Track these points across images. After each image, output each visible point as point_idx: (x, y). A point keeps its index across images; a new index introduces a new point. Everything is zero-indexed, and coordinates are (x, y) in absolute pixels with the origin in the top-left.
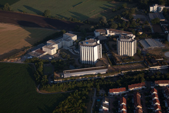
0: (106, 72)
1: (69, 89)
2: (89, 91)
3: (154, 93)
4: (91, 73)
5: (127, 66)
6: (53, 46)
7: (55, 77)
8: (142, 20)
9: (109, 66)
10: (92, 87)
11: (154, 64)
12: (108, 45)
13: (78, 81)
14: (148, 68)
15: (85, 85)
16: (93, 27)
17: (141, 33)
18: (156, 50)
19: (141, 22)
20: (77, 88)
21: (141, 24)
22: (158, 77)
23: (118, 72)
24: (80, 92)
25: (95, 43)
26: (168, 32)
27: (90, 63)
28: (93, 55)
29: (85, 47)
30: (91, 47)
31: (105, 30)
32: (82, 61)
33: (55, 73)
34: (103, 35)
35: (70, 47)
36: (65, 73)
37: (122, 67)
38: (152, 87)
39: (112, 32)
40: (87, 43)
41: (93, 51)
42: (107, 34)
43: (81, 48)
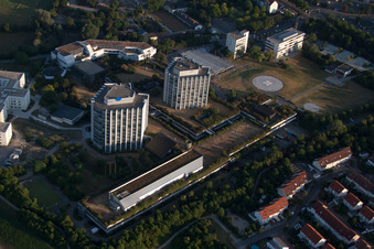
0: (204, 167)
1: (161, 240)
5: (225, 137)
10: (204, 215)
11: (271, 117)
16: (37, 42)
24: (199, 241)
26: (200, 27)
27: (128, 147)
28: (140, 125)
29: (120, 110)
30: (136, 109)
31: (79, 44)
32: (108, 147)
33: (85, 202)
34: (78, 59)
35: (29, 108)
36: (120, 198)
37: (217, 141)
38: (317, 176)
39: (98, 49)
40: (118, 99)
41: (141, 116)
42: (88, 55)
43: (109, 115)
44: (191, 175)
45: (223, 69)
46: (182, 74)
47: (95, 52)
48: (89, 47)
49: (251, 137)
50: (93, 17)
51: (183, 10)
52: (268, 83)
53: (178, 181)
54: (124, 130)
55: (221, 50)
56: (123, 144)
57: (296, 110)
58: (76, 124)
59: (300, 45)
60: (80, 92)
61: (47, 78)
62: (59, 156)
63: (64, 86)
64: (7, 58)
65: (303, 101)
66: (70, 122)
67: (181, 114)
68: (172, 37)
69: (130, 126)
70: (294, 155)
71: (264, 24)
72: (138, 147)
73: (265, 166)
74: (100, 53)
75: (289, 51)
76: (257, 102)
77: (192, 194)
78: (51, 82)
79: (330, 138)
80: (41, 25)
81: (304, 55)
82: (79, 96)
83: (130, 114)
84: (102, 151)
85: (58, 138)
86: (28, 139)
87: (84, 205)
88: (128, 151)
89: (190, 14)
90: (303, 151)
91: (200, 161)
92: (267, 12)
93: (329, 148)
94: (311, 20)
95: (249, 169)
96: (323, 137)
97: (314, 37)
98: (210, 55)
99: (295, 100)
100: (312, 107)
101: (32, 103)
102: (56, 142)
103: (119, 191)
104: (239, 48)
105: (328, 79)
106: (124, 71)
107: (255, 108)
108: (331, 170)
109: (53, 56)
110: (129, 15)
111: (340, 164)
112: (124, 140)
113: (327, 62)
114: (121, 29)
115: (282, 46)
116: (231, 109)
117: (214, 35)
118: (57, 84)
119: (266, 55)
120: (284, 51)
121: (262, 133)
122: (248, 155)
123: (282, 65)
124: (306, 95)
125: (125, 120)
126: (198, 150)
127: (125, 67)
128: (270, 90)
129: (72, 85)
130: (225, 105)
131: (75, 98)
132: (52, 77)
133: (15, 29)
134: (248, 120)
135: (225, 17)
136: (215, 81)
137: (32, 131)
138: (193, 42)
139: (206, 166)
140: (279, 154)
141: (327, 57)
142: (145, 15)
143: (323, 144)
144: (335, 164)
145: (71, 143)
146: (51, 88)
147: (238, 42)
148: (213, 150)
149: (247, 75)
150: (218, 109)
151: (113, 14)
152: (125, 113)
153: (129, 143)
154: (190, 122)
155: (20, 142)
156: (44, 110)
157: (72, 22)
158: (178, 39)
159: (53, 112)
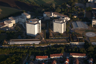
0: (39, 44)
1: (10, 53)
2: (23, 56)
3: (67, 62)
4: (29, 43)
5: (55, 40)
6: (12, 21)
7: (3, 43)
8: (80, 7)
9: (43, 39)
10: (26, 53)
11: (75, 40)
12: (49, 24)
13: (18, 48)
14: (69, 43)
15: (22, 51)
16: (44, 10)
17: (75, 17)
18: (81, 30)
19: (79, 9)
20: (16, 53)
21: (79, 11)
22: (74, 50)
23: (48, 44)
24: (16, 56)
25: (36, 22)
27: (32, 35)
28: (34, 30)
29: (29, 24)
31: (51, 12)
32: (27, 34)
33: (5, 40)
36: (11, 42)
37: (52, 40)
40: (31, 21)
43: (26, 24)
45: (83, 28)
52: (91, 34)
74: (56, 16)
86: (15, 28)
90: (70, 50)
91: (39, 42)
99: (92, 40)
128: (89, 36)
136: (76, 30)
143: (79, 51)
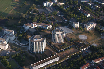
16: (20, 22)
19: (45, 14)
26: (67, 20)
27: (39, 53)
28: (43, 47)
29: (37, 42)
30: (41, 42)
31: (31, 24)
32: (34, 52)
33: (24, 67)
34: (30, 27)
35: (14, 40)
36: (33, 67)
37: (65, 53)
38: (93, 65)
39: (36, 25)
40: (37, 39)
41: (43, 44)
42: (33, 27)
43: (34, 43)
44: (55, 62)
45: (71, 32)
46: (57, 33)
47: (35, 26)
48: (33, 24)
49: (75, 52)
50: (37, 16)
51: (62, 15)
52: (83, 37)
53: (51, 63)
54: (38, 48)
55: (71, 27)
56: (38, 52)
57: (90, 45)
58: (26, 45)
59: (95, 27)
60: (29, 37)
61: (21, 32)
62: (19, 54)
63: (25, 35)
64: (11, 26)
65: (93, 43)
66: (24, 45)
67: (56, 45)
68: (58, 23)
69: (40, 47)
70: (86, 58)
71: (85, 20)
72: (42, 53)
73: (78, 61)
74: (36, 26)
75: (91, 28)
76: (78, 42)
77: (54, 67)
78: (21, 33)
79: (98, 54)
80: (22, 18)
81: (95, 30)
82: (28, 38)
83: (40, 44)
84: (32, 53)
85: (20, 49)
86: (12, 49)
87: (23, 68)
88: (39, 54)
89: (64, 17)
90: (89, 57)
92: (87, 17)
93: (98, 57)
94: (99, 20)
95: (73, 61)
96: (96, 53)
97: (99, 24)
98: (68, 28)
99: (90, 42)
100: (95, 45)
101: (15, 39)
102: (20, 50)
103: (34, 65)
104: (76, 27)
105: (102, 37)
106: (42, 32)
107: (77, 44)
108: (97, 63)
109: (23, 26)
110: (47, 16)
111: (100, 62)
112: (38, 51)
113: (102, 32)
114: (44, 20)
115: (89, 27)
116: (70, 44)
117: (70, 23)
118: (23, 34)
119: (84, 29)
120: (89, 28)
121: (78, 51)
122: (73, 57)
123: (88, 32)
124: (94, 41)
125: (38, 45)
126: (58, 55)
127: (43, 30)
128: (83, 39)
129: (27, 35)
130: (69, 43)
131: (27, 38)
132: (22, 32)
133: (15, 19)
134: (75, 47)
135: (74, 18)
136: (68, 36)
137: (14, 47)
138: (63, 24)
139: (60, 60)
140: (82, 58)
141: (102, 31)
142: (52, 16)
143: (96, 56)
144: (99, 61)
145: (23, 50)
146: (21, 35)
147: (76, 25)
148: (63, 55)
149: (77, 35)
150: (67, 44)
151: (42, 16)
152: (38, 43)
153: (39, 52)
154: (58, 47)
155: (10, 49)
156: (18, 41)
157: (30, 17)
158: (59, 23)
159: (20, 42)
